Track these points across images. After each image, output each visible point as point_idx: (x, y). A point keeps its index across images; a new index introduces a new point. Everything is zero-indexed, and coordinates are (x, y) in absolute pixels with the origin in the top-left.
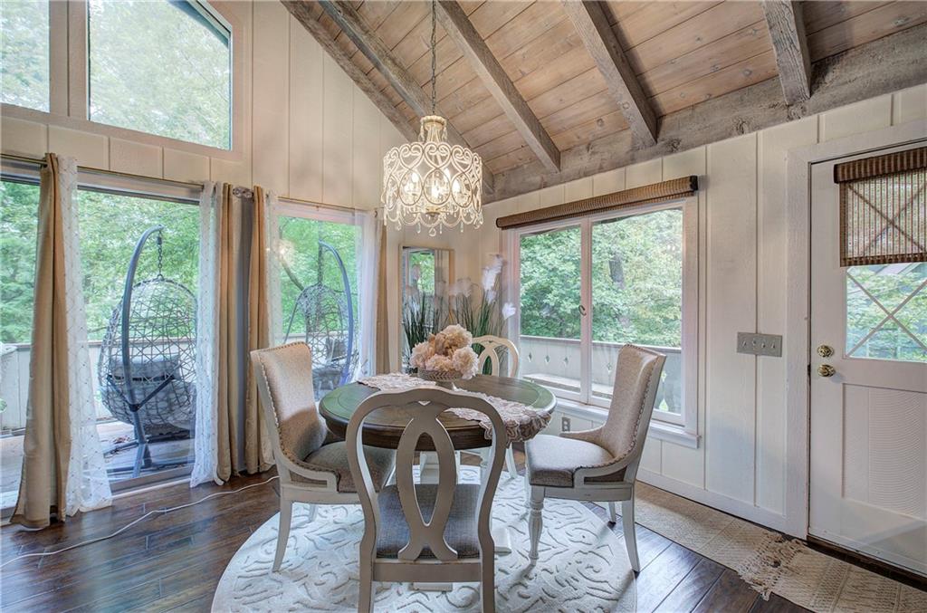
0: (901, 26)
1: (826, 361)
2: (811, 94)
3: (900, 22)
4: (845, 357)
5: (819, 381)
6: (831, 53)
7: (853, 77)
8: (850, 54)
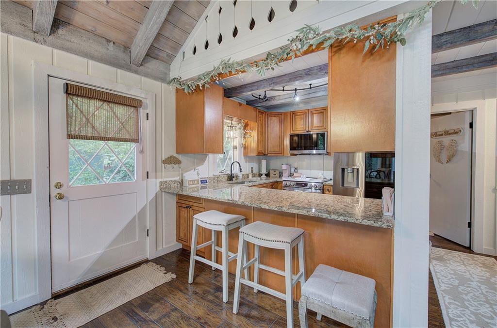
0: (92, 31)
1: (58, 191)
2: (50, 35)
3: (93, 29)
4: (69, 187)
5: (56, 203)
6: (61, 19)
7: (72, 40)
8: (71, 27)
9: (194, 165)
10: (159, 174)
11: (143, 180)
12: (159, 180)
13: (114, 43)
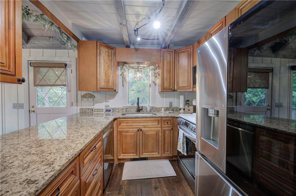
2: (27, 44)
3: (42, 34)
5: (32, 114)
7: (35, 43)
8: (35, 37)
9: (106, 99)
10: (79, 104)
11: (70, 107)
12: (79, 108)
13: (52, 37)
